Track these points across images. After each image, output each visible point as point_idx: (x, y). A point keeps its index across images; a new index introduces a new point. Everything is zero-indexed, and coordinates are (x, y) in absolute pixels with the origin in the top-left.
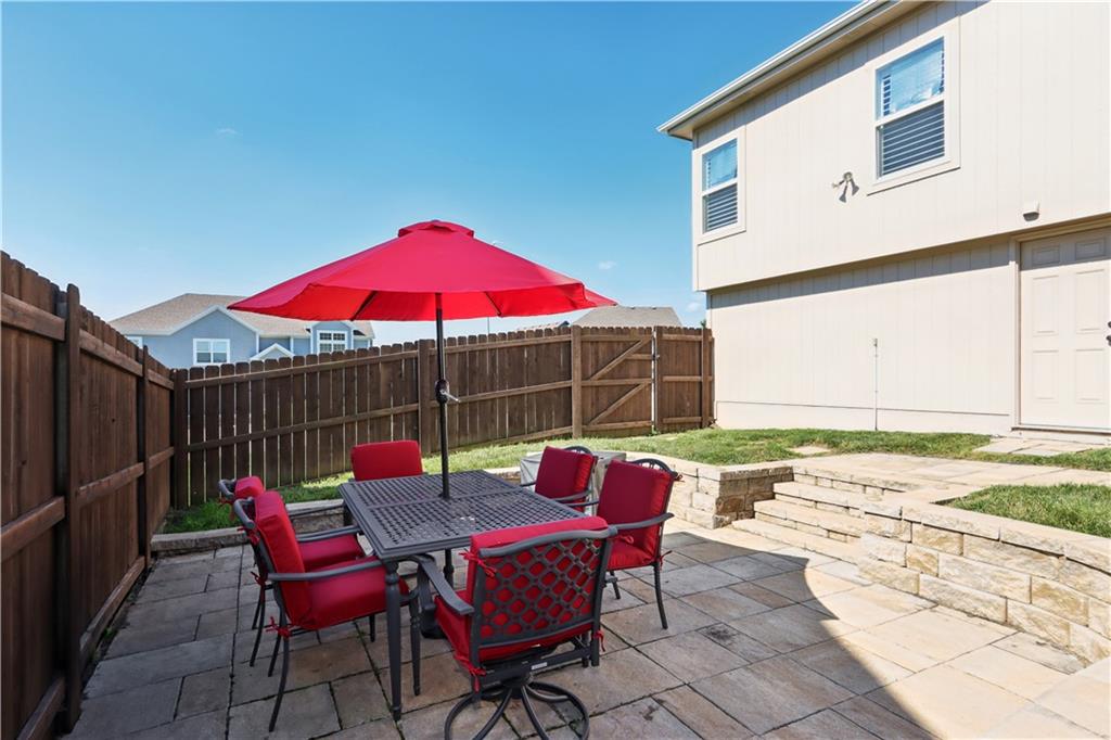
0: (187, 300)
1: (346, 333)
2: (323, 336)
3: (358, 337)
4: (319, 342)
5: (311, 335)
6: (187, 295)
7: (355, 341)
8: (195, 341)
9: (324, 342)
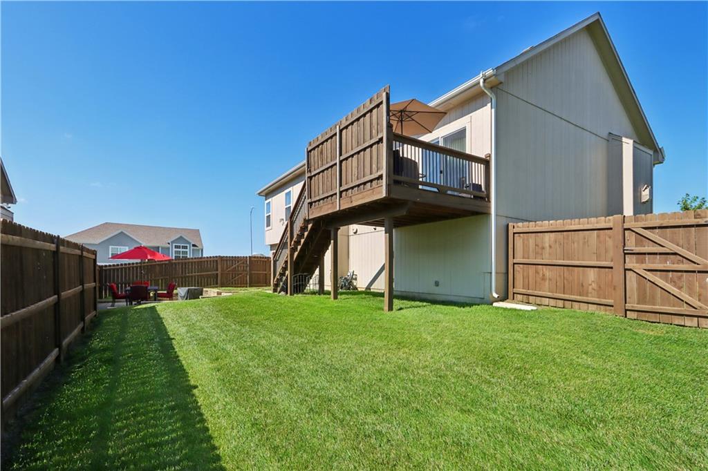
0: (106, 226)
1: (188, 245)
2: (176, 247)
3: (195, 248)
4: (174, 250)
5: (170, 246)
6: (107, 223)
7: (193, 250)
8: (110, 247)
9: (177, 250)
